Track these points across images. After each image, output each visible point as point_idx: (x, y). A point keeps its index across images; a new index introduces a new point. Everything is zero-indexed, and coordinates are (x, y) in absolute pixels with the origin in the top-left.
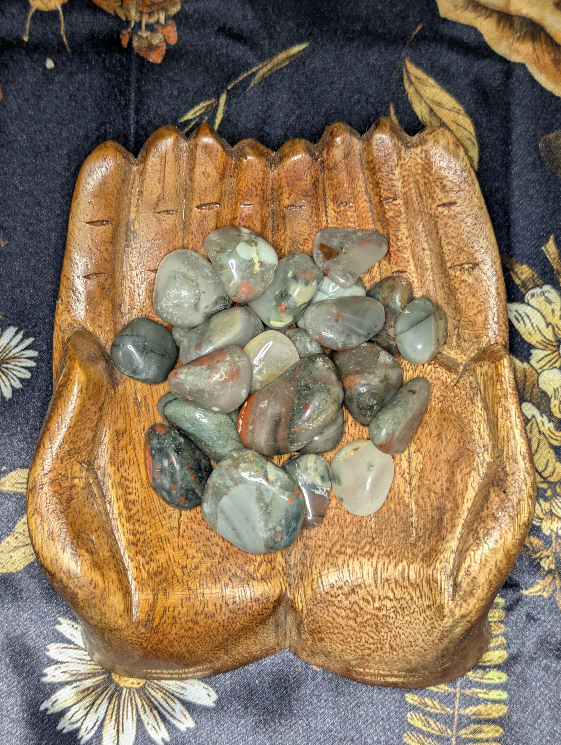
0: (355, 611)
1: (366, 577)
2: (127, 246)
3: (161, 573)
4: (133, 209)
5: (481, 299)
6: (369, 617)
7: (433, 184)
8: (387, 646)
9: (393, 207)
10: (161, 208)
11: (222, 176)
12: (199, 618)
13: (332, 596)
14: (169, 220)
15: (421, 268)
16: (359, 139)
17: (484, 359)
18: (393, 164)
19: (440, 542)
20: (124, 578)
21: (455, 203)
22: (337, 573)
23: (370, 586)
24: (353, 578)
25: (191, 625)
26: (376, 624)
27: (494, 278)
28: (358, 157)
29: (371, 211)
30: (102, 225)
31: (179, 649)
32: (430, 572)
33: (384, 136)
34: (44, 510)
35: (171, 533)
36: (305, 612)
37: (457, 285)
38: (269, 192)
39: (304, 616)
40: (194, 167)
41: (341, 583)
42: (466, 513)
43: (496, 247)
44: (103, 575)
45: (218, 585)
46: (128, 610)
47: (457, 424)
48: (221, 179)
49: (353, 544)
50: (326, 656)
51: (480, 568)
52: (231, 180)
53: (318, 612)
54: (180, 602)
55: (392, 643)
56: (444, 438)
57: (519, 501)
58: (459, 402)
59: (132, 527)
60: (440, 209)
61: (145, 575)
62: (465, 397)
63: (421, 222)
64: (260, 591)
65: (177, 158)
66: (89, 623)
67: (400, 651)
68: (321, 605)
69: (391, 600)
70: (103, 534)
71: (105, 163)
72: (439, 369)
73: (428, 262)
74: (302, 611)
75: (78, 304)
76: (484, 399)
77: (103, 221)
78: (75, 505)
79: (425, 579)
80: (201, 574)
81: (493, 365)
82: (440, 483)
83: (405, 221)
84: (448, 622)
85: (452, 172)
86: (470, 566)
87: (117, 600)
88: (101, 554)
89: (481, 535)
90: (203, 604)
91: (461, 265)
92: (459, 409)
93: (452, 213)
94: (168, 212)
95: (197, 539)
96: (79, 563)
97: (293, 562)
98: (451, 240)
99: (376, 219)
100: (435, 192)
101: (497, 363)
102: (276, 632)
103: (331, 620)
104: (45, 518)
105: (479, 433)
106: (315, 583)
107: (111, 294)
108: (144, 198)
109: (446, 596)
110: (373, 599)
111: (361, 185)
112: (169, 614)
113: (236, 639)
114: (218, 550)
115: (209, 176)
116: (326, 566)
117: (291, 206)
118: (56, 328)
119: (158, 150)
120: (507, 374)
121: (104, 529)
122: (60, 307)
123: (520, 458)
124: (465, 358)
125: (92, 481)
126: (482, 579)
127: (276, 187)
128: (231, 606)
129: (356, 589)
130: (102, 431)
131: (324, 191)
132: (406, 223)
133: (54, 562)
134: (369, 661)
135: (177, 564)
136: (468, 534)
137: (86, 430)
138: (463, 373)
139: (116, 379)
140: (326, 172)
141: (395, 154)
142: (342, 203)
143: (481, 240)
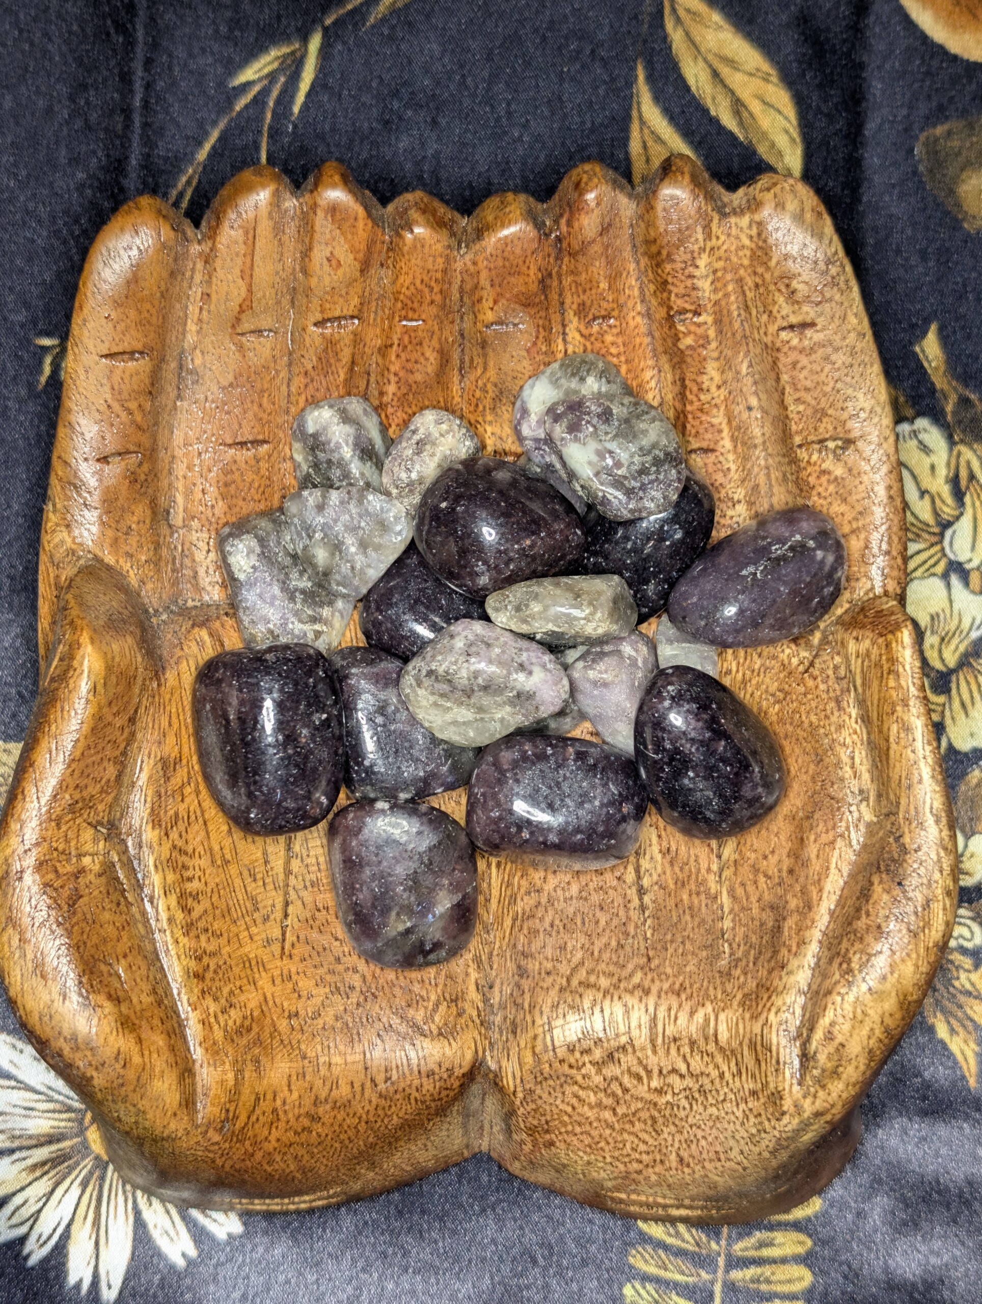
0: (614, 1094)
1: (635, 1033)
2: (180, 398)
3: (249, 1030)
4: (192, 327)
5: (859, 508)
6: (640, 1105)
7: (772, 287)
8: (673, 1157)
9: (693, 328)
10: (246, 326)
11: (365, 267)
12: (321, 1110)
13: (571, 1067)
14: (261, 349)
15: (744, 444)
16: (629, 197)
17: (863, 627)
19: (776, 973)
20: (179, 1043)
21: (813, 324)
22: (580, 1023)
23: (643, 1049)
24: (611, 1034)
25: (306, 1122)
26: (654, 1119)
27: (885, 469)
28: (627, 232)
29: (650, 334)
30: (132, 359)
31: (282, 1165)
32: (757, 1029)
33: (678, 192)
34: (26, 921)
35: (268, 950)
36: (520, 1095)
37: (812, 480)
38: (456, 296)
39: (518, 1102)
40: (310, 249)
41: (586, 1044)
42: (826, 918)
44: (140, 1041)
45: (358, 1047)
46: (189, 1102)
47: (809, 748)
48: (362, 271)
49: (612, 968)
50: (557, 1171)
51: (853, 1027)
52: (383, 272)
53: (545, 1096)
54: (285, 1082)
55: (682, 1153)
57: (928, 901)
58: (814, 704)
59: (193, 944)
60: (784, 335)
61: (218, 1034)
62: (824, 696)
63: (746, 356)
64: (436, 1058)
65: (278, 230)
66: (114, 1128)
67: (698, 1168)
68: (551, 1082)
69: (682, 1076)
70: (140, 961)
71: (138, 242)
74: (515, 1092)
75: (86, 512)
76: (861, 703)
77: (132, 353)
78: (85, 909)
79: (746, 1041)
80: (324, 1028)
81: (880, 640)
82: (776, 857)
83: (715, 355)
84: (790, 1123)
85: (810, 265)
86: (833, 1024)
87: (166, 1085)
88: (135, 1000)
89: (855, 965)
90: (328, 1084)
91: (821, 441)
92: (813, 718)
93: (806, 343)
94: (259, 332)
95: (316, 960)
96: (94, 1021)
97: (497, 999)
98: (802, 394)
99: (660, 349)
100: (775, 302)
101: (890, 636)
102: (465, 1126)
103: (569, 1109)
104: (28, 935)
105: (853, 766)
106: (539, 1041)
107: (150, 491)
108: (213, 307)
109: (788, 1075)
110: (649, 1073)
111: (632, 284)
112: (265, 1106)
113: (390, 1144)
114: (356, 980)
115: (339, 264)
116: (560, 1011)
117: (496, 323)
118: (43, 558)
119: (239, 214)
120: (908, 658)
121: (140, 950)
122: (51, 519)
123: (930, 821)
125: (116, 859)
126: (855, 1048)
127: (468, 287)
128: (382, 1086)
129: (616, 1055)
130: (135, 761)
131: (560, 295)
132: (718, 359)
133: (46, 1019)
134: (637, 1183)
135: (279, 1010)
136: (831, 961)
137: (105, 763)
138: (820, 648)
139: (161, 658)
140: (566, 259)
141: (699, 229)
142: (594, 319)
143: (860, 396)
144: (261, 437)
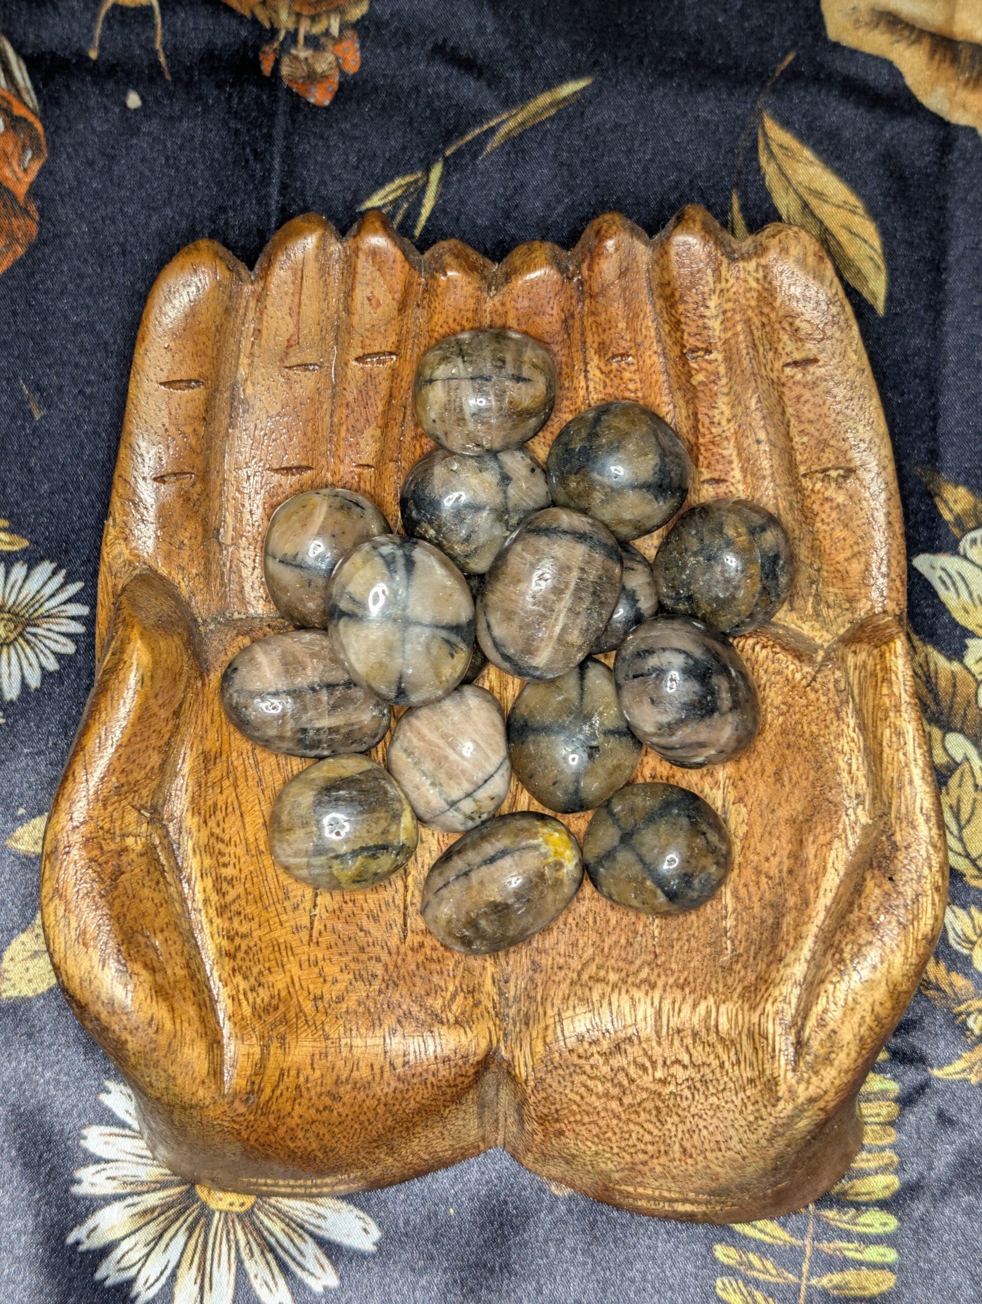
0: (620, 1085)
1: (641, 1025)
2: (232, 425)
3: (276, 1008)
4: (244, 360)
5: (860, 533)
6: (645, 1095)
7: (777, 326)
8: (677, 1147)
9: (704, 365)
10: (294, 360)
11: (402, 307)
12: (342, 1090)
13: (580, 1057)
14: (307, 382)
15: (753, 475)
16: (646, 244)
17: (860, 641)
18: (706, 289)
19: (774, 966)
20: (210, 1015)
21: (815, 361)
22: (589, 1015)
23: (648, 1040)
24: (618, 1025)
25: (327, 1101)
26: (657, 1109)
27: (883, 496)
28: (644, 275)
29: (666, 372)
30: (189, 387)
31: (306, 1143)
32: (755, 1019)
33: (691, 240)
34: (71, 892)
35: (296, 937)
36: (532, 1083)
37: (816, 507)
39: (529, 1091)
40: (353, 289)
41: (596, 1034)
42: (822, 915)
43: (887, 440)
44: (172, 1009)
45: (378, 1032)
46: (216, 1072)
47: (809, 755)
48: (400, 310)
49: (621, 964)
50: (567, 1163)
51: (845, 1014)
52: (419, 312)
53: (555, 1085)
54: (309, 1061)
55: (684, 1143)
56: (786, 779)
57: (917, 896)
58: (815, 715)
59: (227, 925)
60: (788, 370)
61: (247, 1010)
62: (825, 707)
63: (754, 392)
64: (452, 1045)
65: (323, 271)
66: (145, 1094)
67: (700, 1158)
68: (561, 1072)
69: (685, 1067)
70: (174, 936)
71: (196, 279)
72: (780, 656)
73: (766, 464)
74: (526, 1081)
75: (142, 526)
76: (858, 712)
77: (190, 381)
78: (127, 884)
79: (745, 1031)
80: (347, 1012)
81: (876, 652)
82: (777, 859)
83: (726, 390)
84: (785, 1109)
85: (812, 305)
86: (825, 1011)
87: (196, 1054)
88: (169, 972)
89: (847, 956)
90: (349, 1065)
91: (824, 471)
92: (814, 728)
93: (809, 377)
94: (305, 366)
95: (342, 949)
96: (130, 988)
97: (512, 993)
98: (806, 426)
99: (675, 386)
100: (780, 340)
101: (884, 647)
102: (480, 1116)
103: (578, 1099)
104: (72, 906)
105: (850, 772)
106: (550, 1032)
107: (202, 510)
108: (263, 342)
109: (783, 1062)
110: (654, 1064)
111: (649, 325)
112: (288, 1081)
113: (408, 1128)
114: (379, 970)
115: (379, 304)
116: (571, 1003)
118: (103, 569)
119: (289, 257)
120: (901, 668)
121: (176, 926)
122: (111, 532)
123: (921, 819)
124: (828, 636)
125: (157, 842)
126: (847, 1035)
127: (497, 326)
128: (400, 1070)
129: (623, 1046)
130: (179, 752)
131: (582, 334)
132: (728, 394)
133: (86, 984)
134: (643, 1175)
135: (305, 993)
136: (825, 952)
137: (150, 751)
138: (823, 664)
139: (206, 660)
140: (587, 302)
141: (709, 272)
142: (614, 357)
143: (861, 428)
144: (304, 463)
